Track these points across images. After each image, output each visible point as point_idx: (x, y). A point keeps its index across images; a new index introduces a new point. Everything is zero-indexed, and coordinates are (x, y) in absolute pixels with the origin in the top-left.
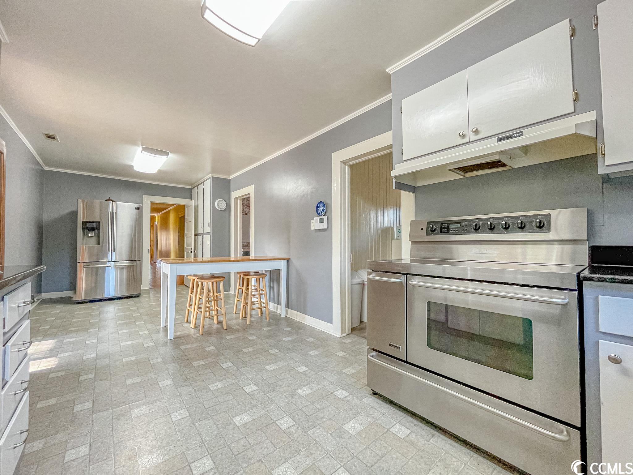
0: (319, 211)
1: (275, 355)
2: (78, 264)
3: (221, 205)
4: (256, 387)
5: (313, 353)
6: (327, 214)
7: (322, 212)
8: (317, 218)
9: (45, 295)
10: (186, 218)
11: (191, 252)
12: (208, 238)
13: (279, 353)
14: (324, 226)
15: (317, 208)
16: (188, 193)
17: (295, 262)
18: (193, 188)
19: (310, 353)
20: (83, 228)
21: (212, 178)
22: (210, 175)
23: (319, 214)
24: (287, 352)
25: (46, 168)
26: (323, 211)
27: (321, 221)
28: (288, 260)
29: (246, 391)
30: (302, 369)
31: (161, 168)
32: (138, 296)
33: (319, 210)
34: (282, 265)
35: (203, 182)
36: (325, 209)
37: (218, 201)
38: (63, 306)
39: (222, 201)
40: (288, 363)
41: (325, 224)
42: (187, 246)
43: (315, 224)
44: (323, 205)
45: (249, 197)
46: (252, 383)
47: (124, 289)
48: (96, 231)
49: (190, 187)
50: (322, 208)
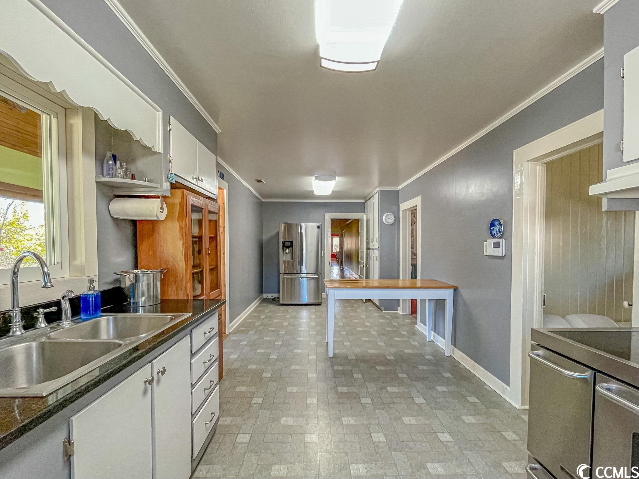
0: (494, 232)
1: (419, 405)
2: (280, 274)
3: (389, 219)
4: (384, 439)
5: (468, 419)
6: (506, 235)
7: (498, 233)
8: (490, 241)
9: (265, 296)
10: (360, 232)
11: (363, 266)
12: (377, 253)
13: (425, 405)
14: (500, 251)
15: (491, 227)
16: (362, 207)
17: (464, 293)
18: (365, 202)
19: (464, 418)
20: (284, 246)
21: (379, 191)
22: (378, 189)
23: (493, 236)
24: (434, 406)
25: (264, 200)
26: (500, 232)
27: (496, 245)
28: (455, 289)
29: (373, 439)
30: (445, 437)
31: (334, 188)
32: (320, 305)
33: (493, 229)
34: (447, 295)
35: (373, 196)
36: (502, 229)
37: (387, 215)
38: (272, 306)
39: (390, 215)
40: (431, 423)
41: (501, 249)
42: (361, 260)
43: (489, 249)
44: (499, 224)
45: (416, 210)
46: (382, 432)
47: (312, 296)
48: (291, 248)
49: (363, 201)
50: (497, 227)
